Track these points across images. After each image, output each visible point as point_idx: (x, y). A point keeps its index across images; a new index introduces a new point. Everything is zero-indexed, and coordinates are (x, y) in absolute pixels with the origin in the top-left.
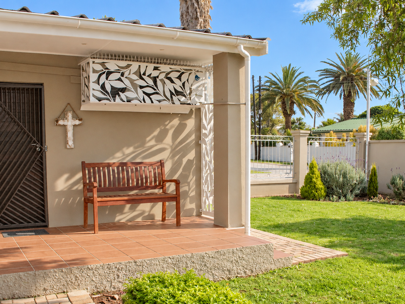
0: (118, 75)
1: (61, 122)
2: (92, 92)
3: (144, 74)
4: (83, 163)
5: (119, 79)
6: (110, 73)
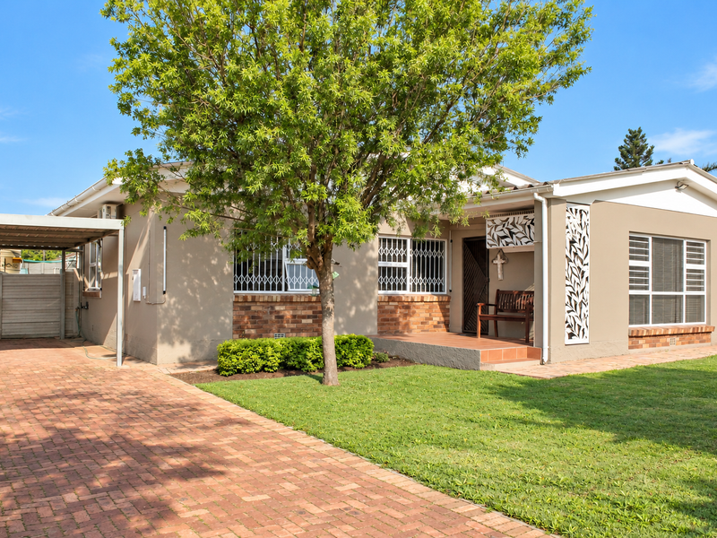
0: (502, 227)
1: (494, 262)
2: (487, 241)
3: (517, 223)
4: (498, 290)
5: (502, 230)
6: (497, 226)
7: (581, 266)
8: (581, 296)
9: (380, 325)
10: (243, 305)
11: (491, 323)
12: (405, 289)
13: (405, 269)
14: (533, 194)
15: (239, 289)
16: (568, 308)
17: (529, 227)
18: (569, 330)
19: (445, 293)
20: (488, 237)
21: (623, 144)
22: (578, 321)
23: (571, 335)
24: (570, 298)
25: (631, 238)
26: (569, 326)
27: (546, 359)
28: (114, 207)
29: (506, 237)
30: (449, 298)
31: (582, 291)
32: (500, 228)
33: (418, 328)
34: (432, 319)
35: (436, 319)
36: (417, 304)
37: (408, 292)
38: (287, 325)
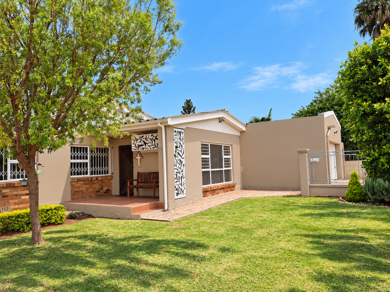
1: (135, 158)
2: (132, 147)
3: (148, 138)
4: (138, 172)
6: (137, 140)
7: (181, 159)
8: (181, 173)
9: (72, 195)
11: (135, 190)
12: (87, 174)
13: (87, 163)
14: (157, 123)
16: (176, 181)
17: (154, 140)
18: (177, 192)
19: (110, 175)
20: (133, 145)
21: (184, 105)
22: (181, 187)
23: (178, 194)
24: (176, 175)
25: (202, 145)
26: (177, 190)
27: (166, 208)
29: (142, 145)
30: (112, 177)
31: (182, 171)
32: (139, 141)
33: (95, 194)
34: (103, 189)
35: (105, 189)
36: (94, 181)
37: (89, 175)
38: (11, 201)
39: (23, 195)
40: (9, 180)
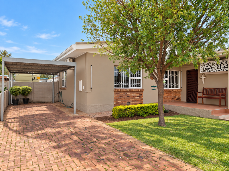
0: (207, 65)
1: (201, 78)
2: (200, 70)
3: (215, 64)
4: (203, 88)
5: (207, 66)
6: (205, 65)
10: (117, 92)
13: (167, 81)
15: (115, 87)
17: (220, 65)
19: (179, 88)
28: (71, 60)
29: (209, 69)
30: (181, 90)
33: (171, 100)
34: (176, 97)
35: (177, 97)
36: (171, 92)
37: (168, 88)
38: (131, 99)
39: (136, 96)
40: (130, 88)
